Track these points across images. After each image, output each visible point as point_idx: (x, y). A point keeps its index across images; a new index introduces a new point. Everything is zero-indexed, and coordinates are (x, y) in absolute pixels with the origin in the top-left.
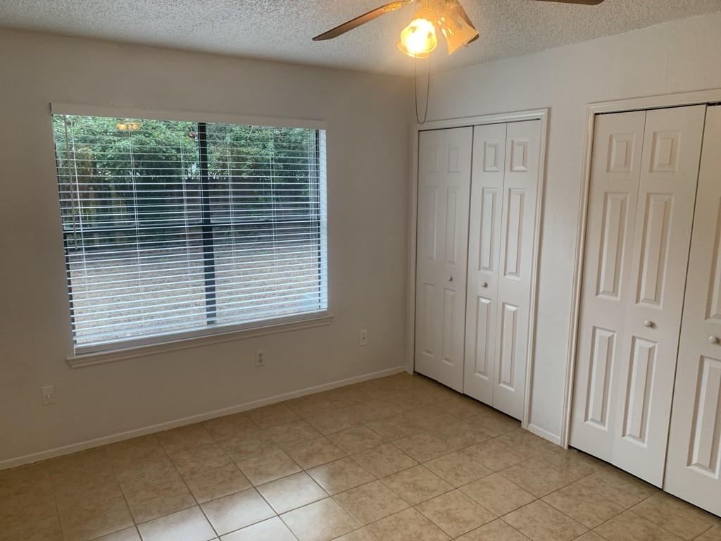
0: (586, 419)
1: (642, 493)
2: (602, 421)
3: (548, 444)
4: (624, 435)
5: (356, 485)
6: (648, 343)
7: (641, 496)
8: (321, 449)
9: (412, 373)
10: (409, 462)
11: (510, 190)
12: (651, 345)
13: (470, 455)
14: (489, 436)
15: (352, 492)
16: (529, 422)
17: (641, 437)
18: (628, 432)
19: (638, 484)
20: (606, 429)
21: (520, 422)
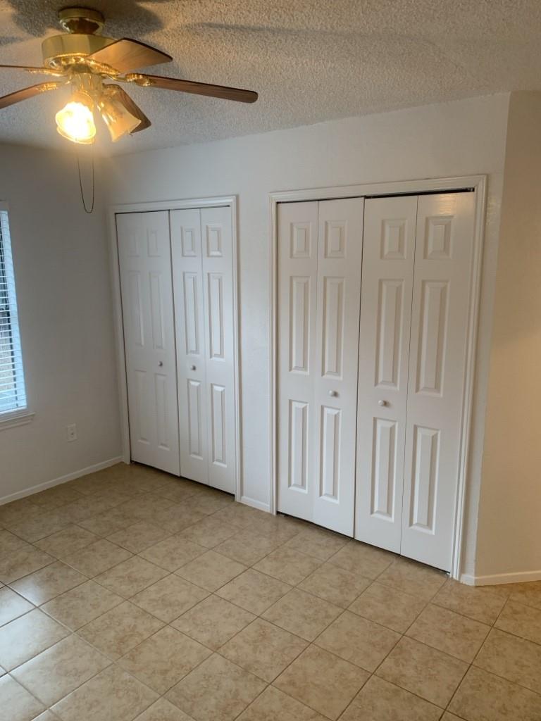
0: (290, 485)
1: (337, 544)
2: (303, 485)
3: (258, 513)
4: (321, 495)
5: (67, 589)
6: (333, 410)
7: (337, 548)
8: (27, 558)
9: (128, 463)
10: (124, 555)
11: (209, 274)
12: (336, 412)
13: (186, 537)
14: (204, 515)
15: (61, 598)
16: (242, 494)
17: (334, 495)
18: (324, 492)
19: (334, 537)
20: (306, 491)
21: (234, 495)
